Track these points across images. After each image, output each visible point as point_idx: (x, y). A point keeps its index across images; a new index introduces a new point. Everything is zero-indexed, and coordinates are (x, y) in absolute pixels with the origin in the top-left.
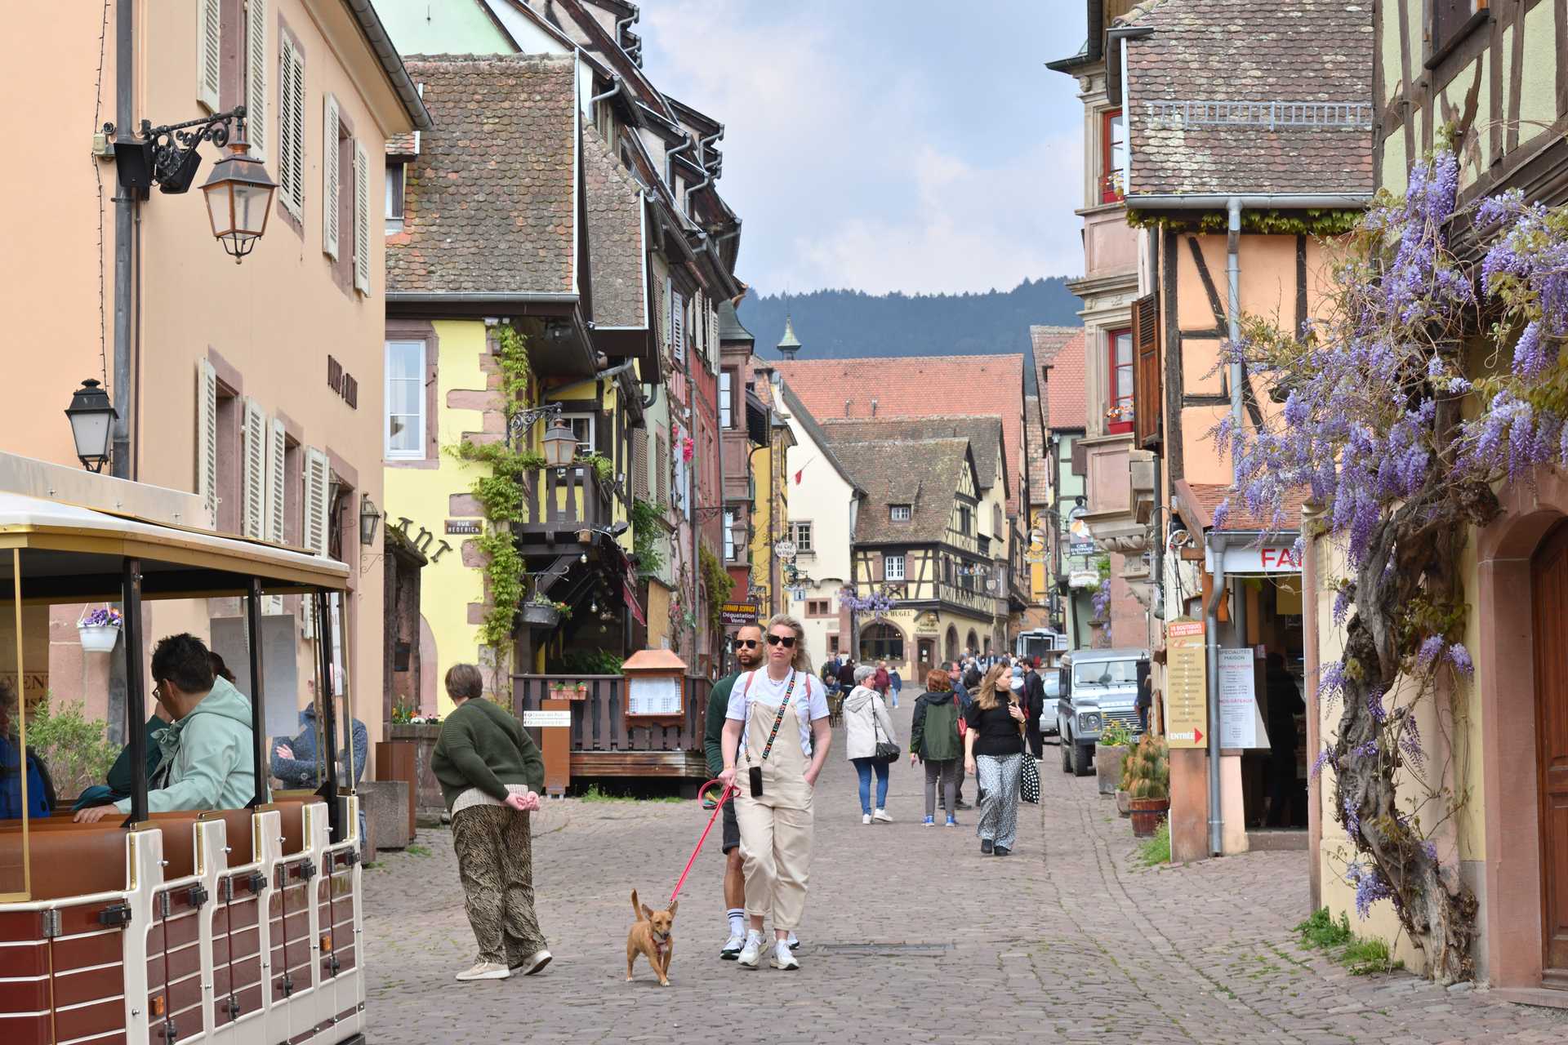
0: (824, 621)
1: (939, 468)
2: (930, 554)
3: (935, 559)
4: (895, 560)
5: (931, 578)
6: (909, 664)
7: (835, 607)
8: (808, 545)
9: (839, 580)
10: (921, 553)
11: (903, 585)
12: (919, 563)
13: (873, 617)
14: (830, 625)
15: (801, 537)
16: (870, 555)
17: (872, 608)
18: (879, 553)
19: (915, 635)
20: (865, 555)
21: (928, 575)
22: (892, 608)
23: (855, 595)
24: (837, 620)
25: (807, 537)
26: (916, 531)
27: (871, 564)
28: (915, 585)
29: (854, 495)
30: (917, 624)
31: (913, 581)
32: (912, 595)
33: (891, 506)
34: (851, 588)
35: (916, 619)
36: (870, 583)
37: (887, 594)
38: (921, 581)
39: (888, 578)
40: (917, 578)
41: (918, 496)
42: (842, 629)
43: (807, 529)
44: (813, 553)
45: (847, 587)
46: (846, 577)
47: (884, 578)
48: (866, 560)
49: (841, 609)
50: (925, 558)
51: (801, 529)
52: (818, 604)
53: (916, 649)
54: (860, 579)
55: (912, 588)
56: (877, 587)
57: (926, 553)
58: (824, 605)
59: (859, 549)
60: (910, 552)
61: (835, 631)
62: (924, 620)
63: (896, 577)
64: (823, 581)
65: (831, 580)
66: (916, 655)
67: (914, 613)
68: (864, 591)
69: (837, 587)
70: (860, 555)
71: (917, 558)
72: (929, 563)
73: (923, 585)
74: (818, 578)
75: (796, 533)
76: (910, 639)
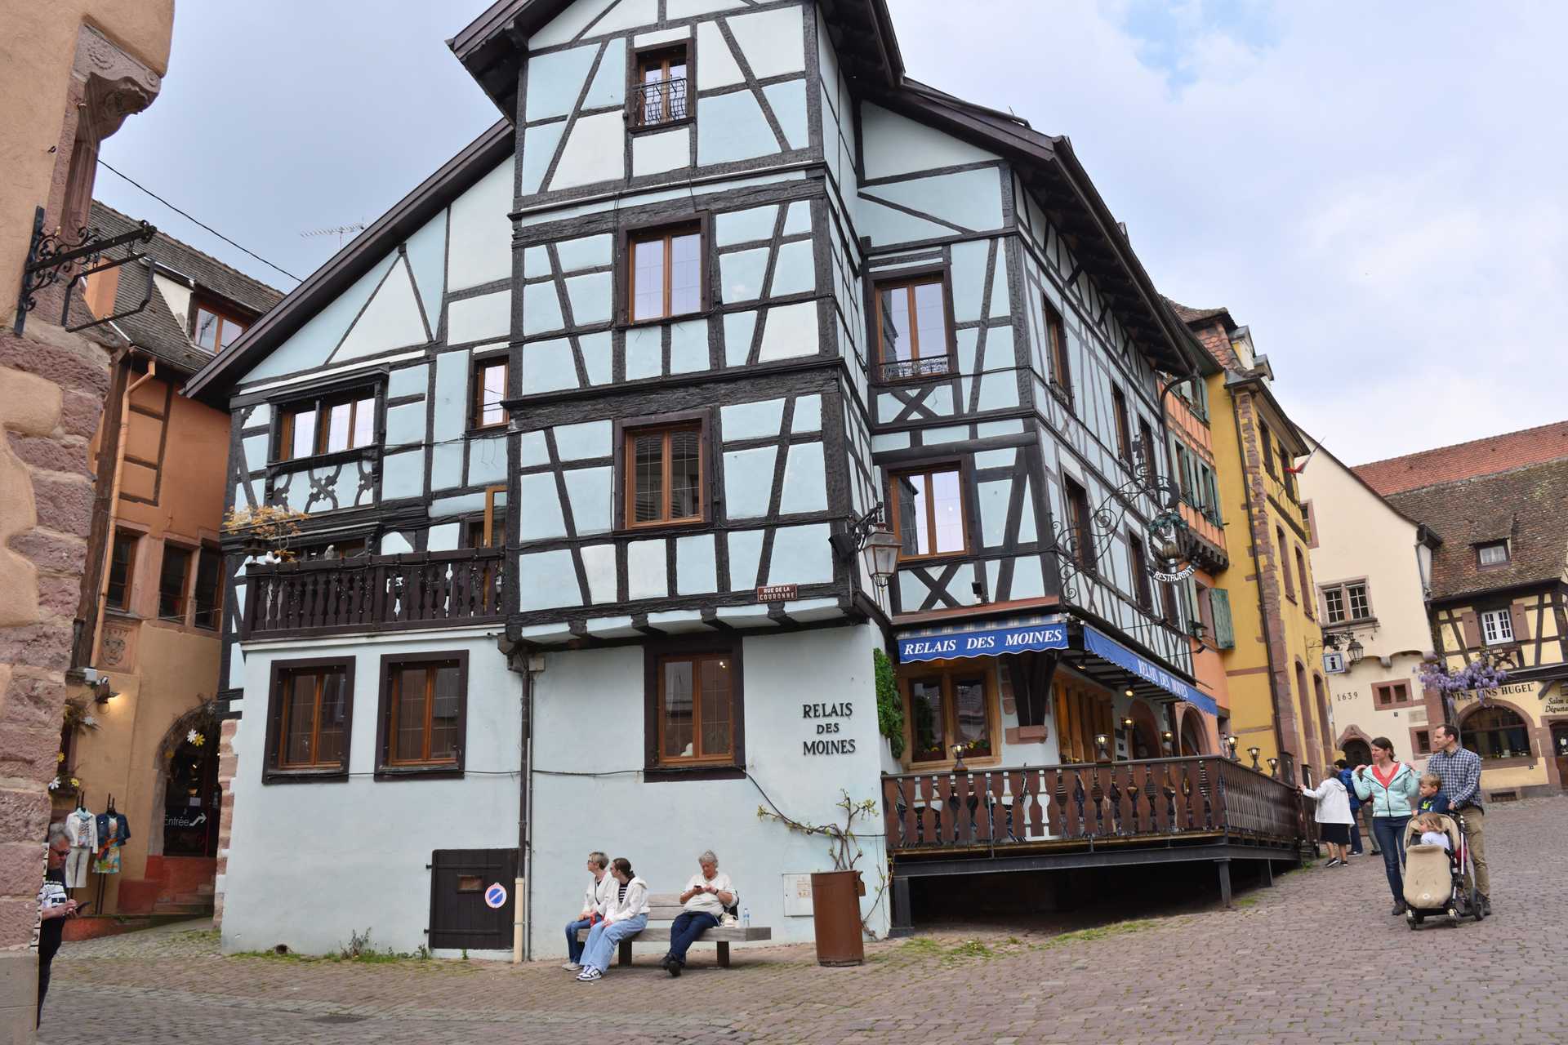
0: (1404, 712)
1: (1538, 494)
2: (1548, 599)
3: (1557, 606)
4: (1496, 616)
5: (1555, 633)
6: (1542, 761)
7: (1416, 691)
8: (1365, 612)
9: (1417, 653)
10: (1533, 601)
11: (1516, 647)
12: (1532, 616)
13: (1475, 699)
14: (1413, 717)
15: (1354, 604)
16: (1457, 613)
17: (1471, 686)
18: (1469, 609)
19: (1543, 718)
20: (1450, 615)
21: (1550, 628)
22: (1501, 682)
23: (1444, 670)
24: (1423, 708)
25: (1363, 601)
26: (1520, 572)
27: (1460, 625)
28: (1533, 646)
29: (1420, 536)
30: (1546, 701)
31: (1528, 642)
32: (1529, 660)
33: (1478, 546)
34: (1436, 662)
35: (1541, 695)
36: (1464, 652)
37: (1492, 663)
38: (1540, 640)
39: (1489, 642)
40: (1533, 636)
41: (1514, 531)
42: (1431, 719)
43: (1362, 590)
44: (1375, 621)
45: (1429, 661)
46: (1427, 648)
47: (1484, 642)
48: (1452, 621)
49: (1426, 692)
50: (1541, 607)
51: (1352, 592)
52: (1392, 689)
53: (1549, 738)
54: (1447, 648)
55: (1529, 651)
56: (1474, 657)
57: (1541, 599)
58: (1401, 690)
59: (1438, 607)
60: (1516, 602)
61: (1422, 723)
62: (1553, 695)
63: (1500, 639)
64: (1391, 657)
65: (1404, 654)
66: (1551, 746)
67: (1537, 686)
68: (1456, 664)
69: (1416, 663)
70: (1443, 616)
71: (1529, 608)
72: (1549, 613)
73: (1544, 646)
74: (1385, 653)
75: (1347, 598)
76: (1538, 724)
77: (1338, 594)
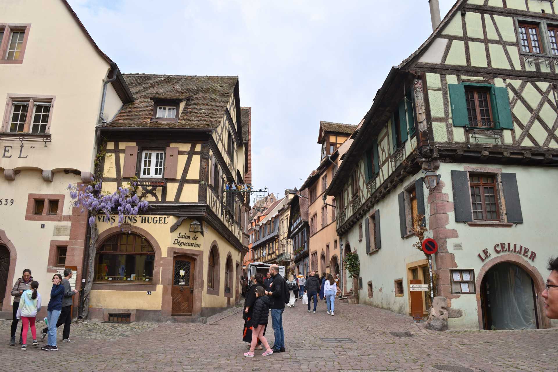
0: (51, 225)
2: (198, 148)
3: (204, 158)
4: (154, 155)
5: (197, 177)
6: (160, 288)
7: (67, 207)
8: (44, 127)
9: (77, 173)
10: (186, 147)
11: (163, 182)
12: (182, 159)
13: (116, 224)
14: (58, 231)
15: (37, 119)
16: (122, 146)
18: (134, 144)
19: (170, 249)
20: (116, 146)
21: (194, 173)
22: (142, 211)
23: (96, 192)
24: (69, 224)
25: (46, 119)
27: (122, 156)
28: (177, 185)
30: (176, 234)
31: (173, 180)
32: (171, 197)
33: (157, 101)
34: (92, 183)
35: (173, 229)
36: (119, 180)
37: (139, 193)
38: (184, 181)
39: (142, 175)
40: (179, 176)
42: (73, 236)
43: (47, 109)
44: (49, 136)
45: (86, 181)
46: (88, 170)
47: (138, 174)
48: (117, 151)
49: (75, 210)
50: (191, 154)
51: (39, 108)
52: (46, 203)
53: (171, 268)
54: (105, 174)
55: (172, 188)
56: (126, 185)
57: (193, 147)
58: (54, 204)
59: (107, 137)
60: (172, 145)
61: (64, 238)
62: (183, 230)
63: (152, 174)
65: (67, 171)
66: (170, 275)
67: (171, 220)
68: (109, 189)
69: (74, 181)
70: (111, 146)
71: (181, 153)
72: (196, 160)
73: (186, 186)
74: (48, 167)
75: (32, 113)
76: (164, 253)
77: (25, 108)
